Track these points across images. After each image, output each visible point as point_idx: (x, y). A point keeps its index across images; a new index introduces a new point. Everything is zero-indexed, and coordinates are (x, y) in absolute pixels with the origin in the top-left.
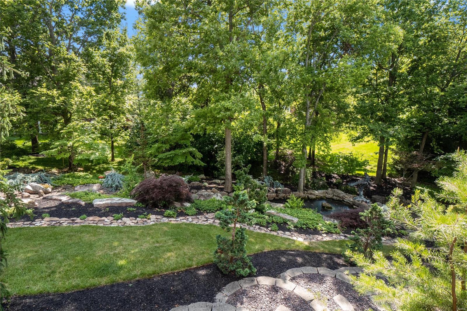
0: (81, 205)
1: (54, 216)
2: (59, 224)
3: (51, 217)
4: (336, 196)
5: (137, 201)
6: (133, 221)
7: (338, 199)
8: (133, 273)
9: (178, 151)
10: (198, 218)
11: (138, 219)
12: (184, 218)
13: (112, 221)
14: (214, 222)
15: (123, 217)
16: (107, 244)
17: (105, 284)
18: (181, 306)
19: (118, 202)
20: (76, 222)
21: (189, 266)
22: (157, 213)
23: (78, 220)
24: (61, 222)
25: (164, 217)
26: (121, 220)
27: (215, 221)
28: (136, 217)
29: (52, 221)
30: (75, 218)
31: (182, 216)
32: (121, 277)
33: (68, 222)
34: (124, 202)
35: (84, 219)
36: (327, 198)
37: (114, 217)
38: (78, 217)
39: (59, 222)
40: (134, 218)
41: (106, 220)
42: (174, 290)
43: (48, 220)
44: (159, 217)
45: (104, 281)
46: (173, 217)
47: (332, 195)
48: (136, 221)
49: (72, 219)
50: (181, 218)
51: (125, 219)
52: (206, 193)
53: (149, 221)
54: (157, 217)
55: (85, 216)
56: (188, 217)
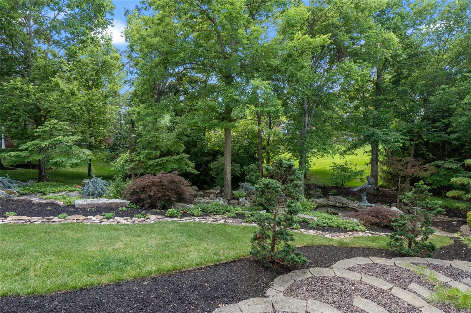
0: (59, 206)
1: (22, 215)
2: (30, 223)
3: (18, 215)
4: (339, 203)
5: (129, 202)
6: (129, 220)
7: (341, 205)
8: (146, 269)
9: (169, 158)
10: (206, 219)
11: (134, 218)
12: (190, 218)
13: (102, 220)
14: (225, 221)
15: (114, 216)
16: (101, 240)
17: (109, 283)
18: (226, 306)
19: (106, 202)
20: (52, 220)
21: (217, 261)
22: (156, 214)
23: (56, 219)
24: (33, 220)
25: (166, 216)
26: (113, 219)
27: (227, 221)
28: (132, 217)
29: (20, 220)
30: (52, 217)
31: (186, 217)
32: (130, 273)
33: (43, 220)
34: (114, 203)
35: (64, 218)
36: (329, 205)
37: (103, 216)
38: (56, 216)
39: (29, 221)
40: (129, 218)
41: (93, 219)
42: (210, 287)
43: (14, 219)
44: (160, 217)
45: (105, 279)
46: (176, 217)
47: (335, 202)
48: (132, 221)
49: (47, 217)
50: (187, 218)
51: (117, 219)
52: (204, 200)
53: (148, 220)
54: (157, 217)
55: (65, 215)
56: (194, 217)
